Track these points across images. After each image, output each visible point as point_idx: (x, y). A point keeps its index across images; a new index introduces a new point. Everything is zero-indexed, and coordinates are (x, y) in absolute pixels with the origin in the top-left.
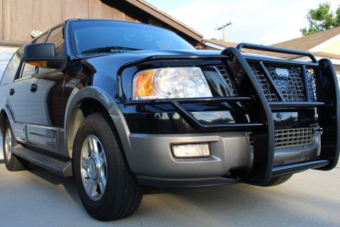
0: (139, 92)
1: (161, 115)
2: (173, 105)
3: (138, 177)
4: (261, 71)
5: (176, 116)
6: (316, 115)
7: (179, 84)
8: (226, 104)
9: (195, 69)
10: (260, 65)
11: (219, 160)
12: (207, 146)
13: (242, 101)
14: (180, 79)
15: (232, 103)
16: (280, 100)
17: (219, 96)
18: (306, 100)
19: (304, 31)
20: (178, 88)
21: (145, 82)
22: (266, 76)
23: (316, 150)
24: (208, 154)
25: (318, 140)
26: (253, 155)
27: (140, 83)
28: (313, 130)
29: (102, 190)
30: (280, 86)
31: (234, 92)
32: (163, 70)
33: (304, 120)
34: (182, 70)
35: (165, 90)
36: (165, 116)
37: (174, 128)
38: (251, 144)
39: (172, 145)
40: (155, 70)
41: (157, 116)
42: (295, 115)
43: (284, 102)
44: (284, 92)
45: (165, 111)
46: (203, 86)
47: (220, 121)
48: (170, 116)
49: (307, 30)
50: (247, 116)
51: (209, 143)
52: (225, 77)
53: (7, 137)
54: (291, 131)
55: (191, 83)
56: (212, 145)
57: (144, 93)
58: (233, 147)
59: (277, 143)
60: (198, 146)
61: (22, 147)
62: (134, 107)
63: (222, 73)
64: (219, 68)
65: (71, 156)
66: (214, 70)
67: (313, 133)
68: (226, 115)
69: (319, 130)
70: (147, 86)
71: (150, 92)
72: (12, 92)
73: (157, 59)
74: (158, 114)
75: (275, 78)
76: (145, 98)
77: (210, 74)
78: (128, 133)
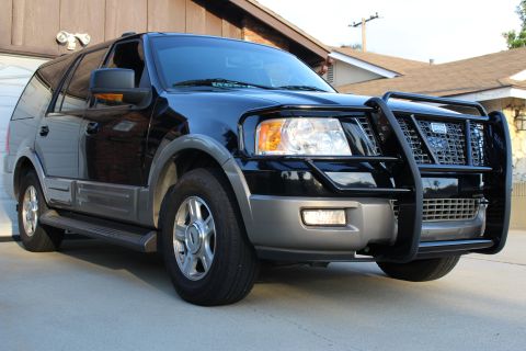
0: (263, 145)
1: (290, 174)
2: (306, 162)
3: (257, 247)
4: (411, 126)
5: (307, 176)
6: (482, 184)
7: (311, 137)
8: (367, 164)
9: (331, 120)
10: (411, 119)
11: (357, 230)
12: (343, 213)
13: (387, 162)
14: (314, 132)
15: (375, 163)
16: (433, 162)
17: (360, 154)
18: (467, 164)
19: (511, 36)
20: (309, 143)
21: (270, 134)
22: (417, 133)
23: (479, 228)
24: (344, 222)
25: (482, 215)
26: (397, 226)
27: (264, 135)
28: (476, 202)
29: (207, 267)
30: (434, 146)
31: (378, 151)
32: (294, 120)
33: (466, 189)
34: (317, 122)
35: (294, 143)
36: (294, 176)
37: (304, 190)
38: (396, 214)
39: (303, 210)
40: (284, 120)
41: (285, 176)
42: (455, 182)
43: (438, 165)
44: (439, 153)
45: (295, 169)
46: (341, 141)
47: (359, 185)
48: (301, 175)
49: (517, 35)
50: (392, 180)
51: (345, 209)
52: (368, 132)
53: (26, 199)
54: (446, 201)
55: (326, 137)
56: (350, 212)
57: (268, 147)
58: (373, 216)
59: (427, 216)
60: (332, 212)
61: (57, 214)
62: (256, 163)
63: (365, 126)
64: (361, 120)
65: (156, 225)
66: (355, 123)
67: (476, 206)
68: (366, 178)
69: (484, 203)
70: (273, 139)
71: (275, 146)
72: (44, 132)
73: (289, 108)
74: (286, 172)
75: (429, 135)
76: (269, 153)
77: (350, 126)
78: (248, 194)
